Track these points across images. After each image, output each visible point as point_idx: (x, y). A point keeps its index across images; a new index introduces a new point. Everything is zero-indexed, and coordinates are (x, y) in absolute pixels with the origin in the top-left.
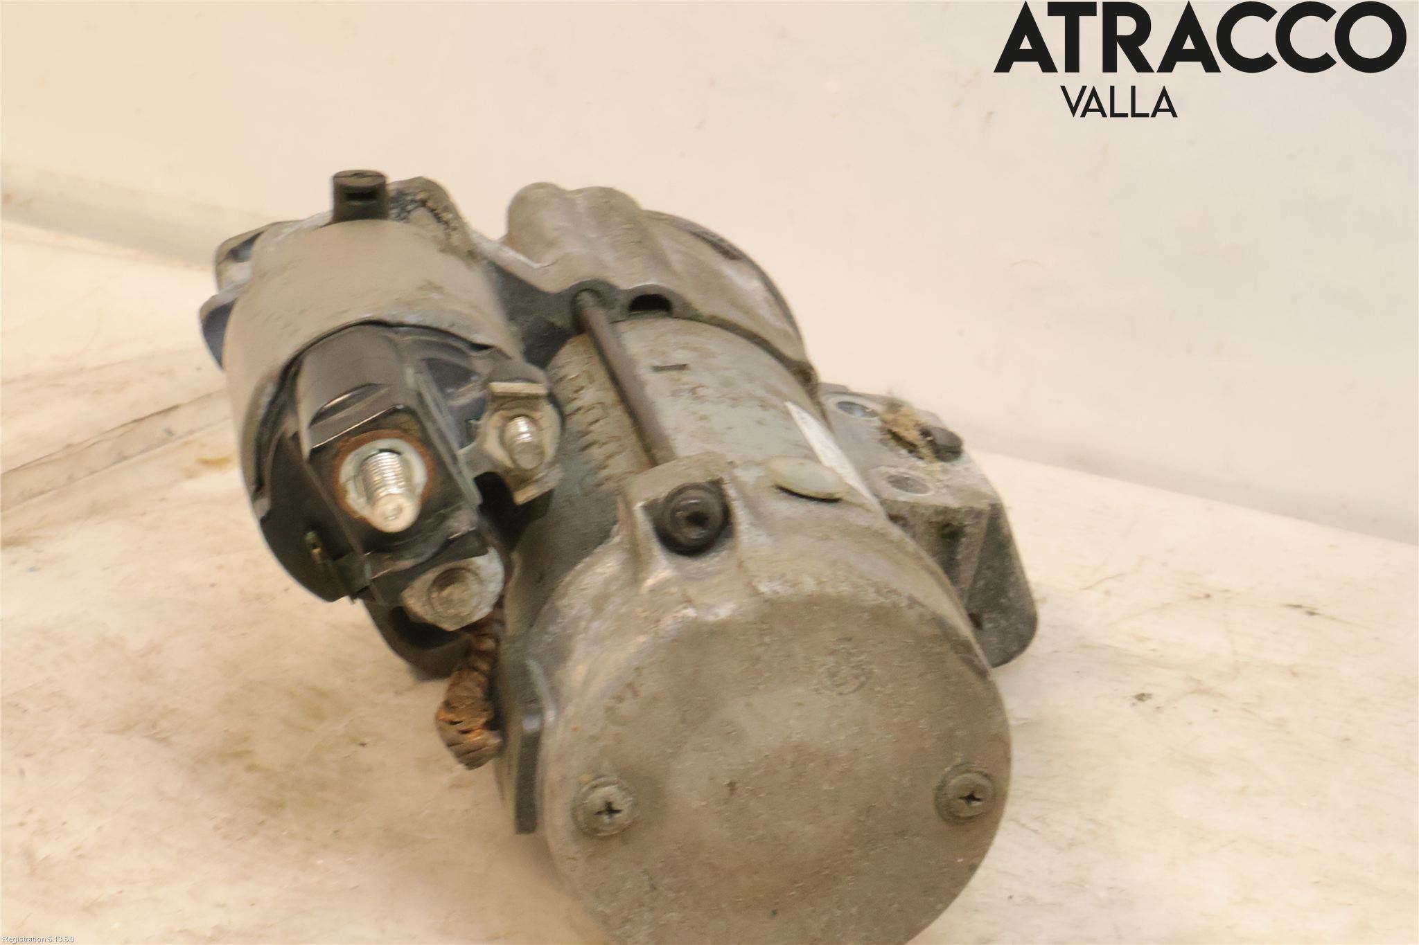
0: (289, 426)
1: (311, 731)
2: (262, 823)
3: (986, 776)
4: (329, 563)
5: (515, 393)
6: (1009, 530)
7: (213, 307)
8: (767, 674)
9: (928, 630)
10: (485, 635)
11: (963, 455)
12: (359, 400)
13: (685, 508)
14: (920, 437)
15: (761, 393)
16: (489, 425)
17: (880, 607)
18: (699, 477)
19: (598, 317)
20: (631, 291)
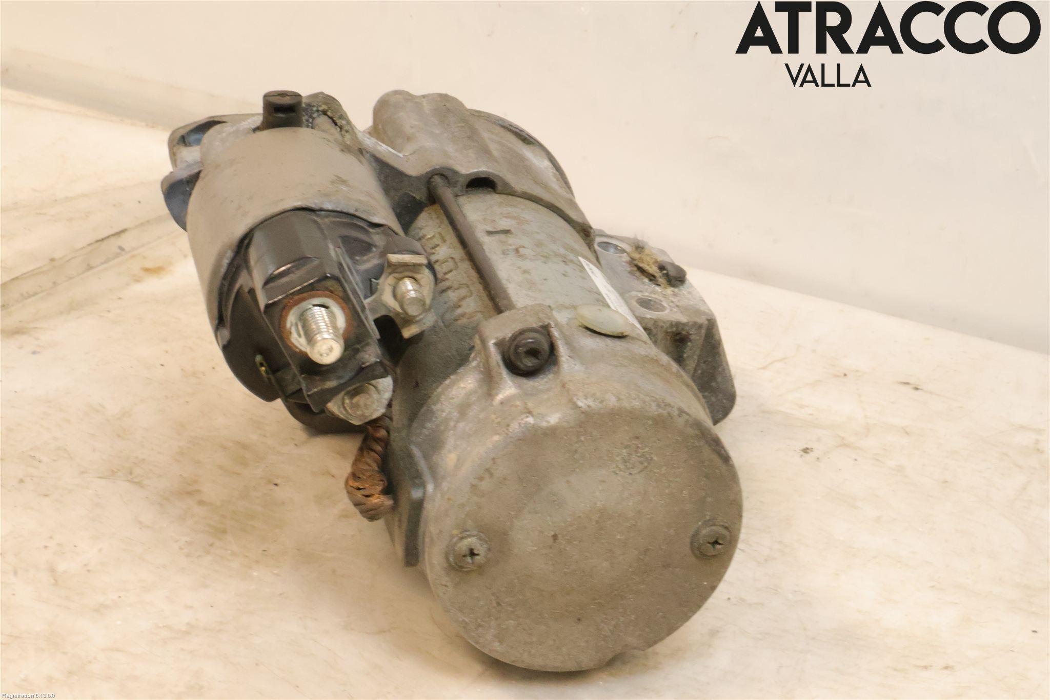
0: (242, 281)
1: (239, 474)
2: (212, 545)
3: (726, 528)
4: (271, 376)
5: (406, 263)
6: (720, 336)
7: (172, 180)
8: (581, 462)
9: (691, 431)
10: (380, 427)
11: (687, 282)
12: (298, 269)
13: (524, 345)
14: (658, 271)
15: (562, 251)
16: (386, 284)
17: (660, 416)
18: (533, 323)
19: (446, 193)
20: (470, 174)
